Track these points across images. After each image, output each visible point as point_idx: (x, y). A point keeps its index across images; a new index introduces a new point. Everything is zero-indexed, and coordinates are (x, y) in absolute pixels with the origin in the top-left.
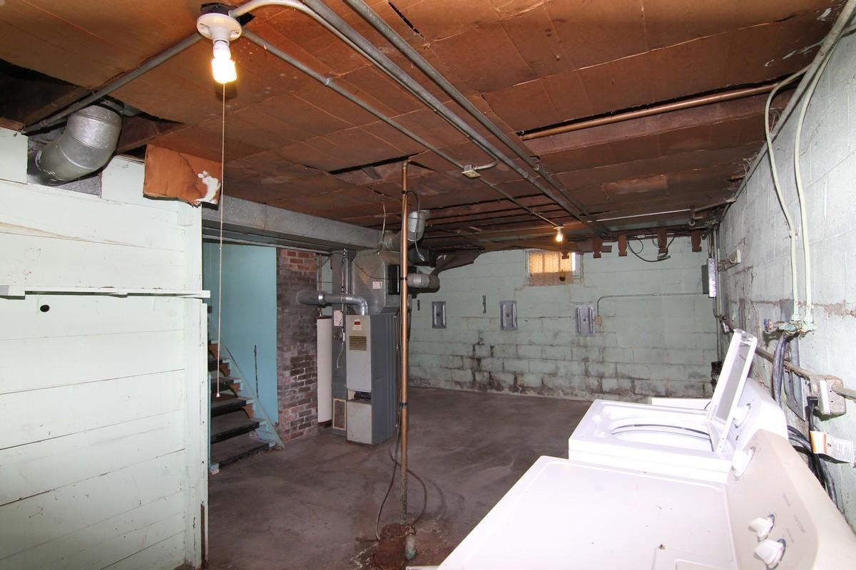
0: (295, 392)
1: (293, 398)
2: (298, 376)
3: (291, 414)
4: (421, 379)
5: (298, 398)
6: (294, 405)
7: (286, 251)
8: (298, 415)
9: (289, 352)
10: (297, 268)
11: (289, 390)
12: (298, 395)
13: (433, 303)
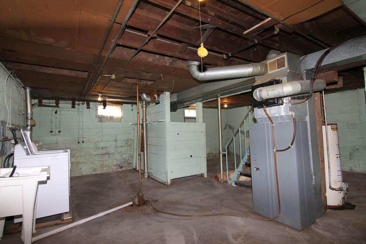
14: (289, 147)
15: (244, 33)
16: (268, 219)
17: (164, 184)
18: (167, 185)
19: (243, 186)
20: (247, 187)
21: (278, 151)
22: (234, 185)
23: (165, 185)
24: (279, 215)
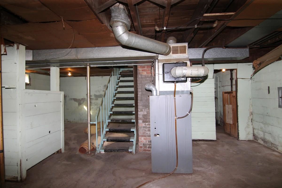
0: (145, 130)
1: (143, 133)
2: (147, 124)
3: (143, 140)
4: (272, 144)
5: (147, 133)
6: (145, 136)
7: (140, 66)
8: (147, 141)
9: (142, 112)
10: (146, 73)
11: (142, 129)
12: (147, 132)
13: (278, 88)
14: (188, 115)
15: (204, 15)
16: (169, 174)
17: (14, 181)
18: (21, 180)
19: (114, 151)
20: (118, 151)
21: (179, 118)
22: (103, 152)
23: (17, 181)
24: (176, 168)
